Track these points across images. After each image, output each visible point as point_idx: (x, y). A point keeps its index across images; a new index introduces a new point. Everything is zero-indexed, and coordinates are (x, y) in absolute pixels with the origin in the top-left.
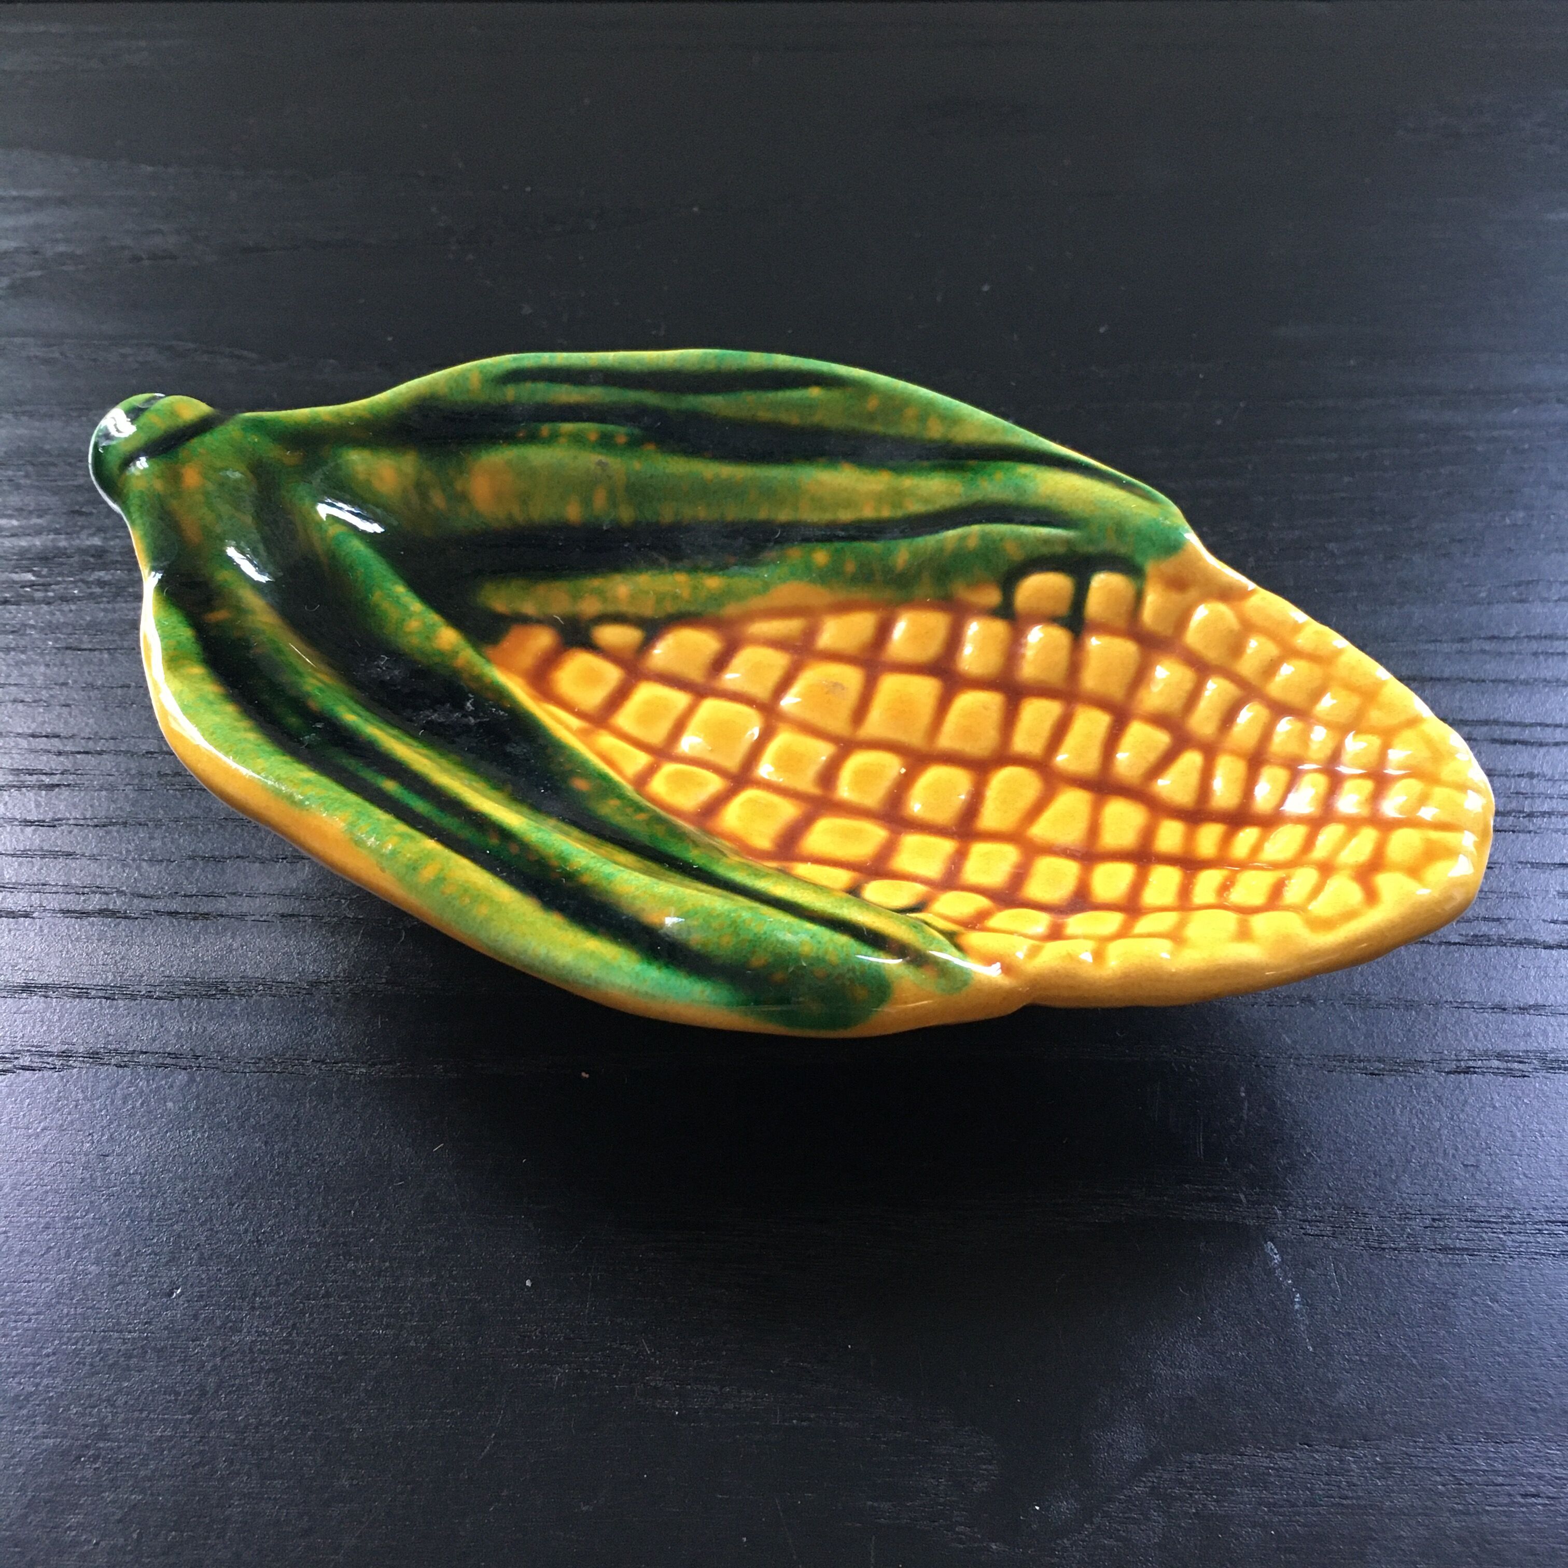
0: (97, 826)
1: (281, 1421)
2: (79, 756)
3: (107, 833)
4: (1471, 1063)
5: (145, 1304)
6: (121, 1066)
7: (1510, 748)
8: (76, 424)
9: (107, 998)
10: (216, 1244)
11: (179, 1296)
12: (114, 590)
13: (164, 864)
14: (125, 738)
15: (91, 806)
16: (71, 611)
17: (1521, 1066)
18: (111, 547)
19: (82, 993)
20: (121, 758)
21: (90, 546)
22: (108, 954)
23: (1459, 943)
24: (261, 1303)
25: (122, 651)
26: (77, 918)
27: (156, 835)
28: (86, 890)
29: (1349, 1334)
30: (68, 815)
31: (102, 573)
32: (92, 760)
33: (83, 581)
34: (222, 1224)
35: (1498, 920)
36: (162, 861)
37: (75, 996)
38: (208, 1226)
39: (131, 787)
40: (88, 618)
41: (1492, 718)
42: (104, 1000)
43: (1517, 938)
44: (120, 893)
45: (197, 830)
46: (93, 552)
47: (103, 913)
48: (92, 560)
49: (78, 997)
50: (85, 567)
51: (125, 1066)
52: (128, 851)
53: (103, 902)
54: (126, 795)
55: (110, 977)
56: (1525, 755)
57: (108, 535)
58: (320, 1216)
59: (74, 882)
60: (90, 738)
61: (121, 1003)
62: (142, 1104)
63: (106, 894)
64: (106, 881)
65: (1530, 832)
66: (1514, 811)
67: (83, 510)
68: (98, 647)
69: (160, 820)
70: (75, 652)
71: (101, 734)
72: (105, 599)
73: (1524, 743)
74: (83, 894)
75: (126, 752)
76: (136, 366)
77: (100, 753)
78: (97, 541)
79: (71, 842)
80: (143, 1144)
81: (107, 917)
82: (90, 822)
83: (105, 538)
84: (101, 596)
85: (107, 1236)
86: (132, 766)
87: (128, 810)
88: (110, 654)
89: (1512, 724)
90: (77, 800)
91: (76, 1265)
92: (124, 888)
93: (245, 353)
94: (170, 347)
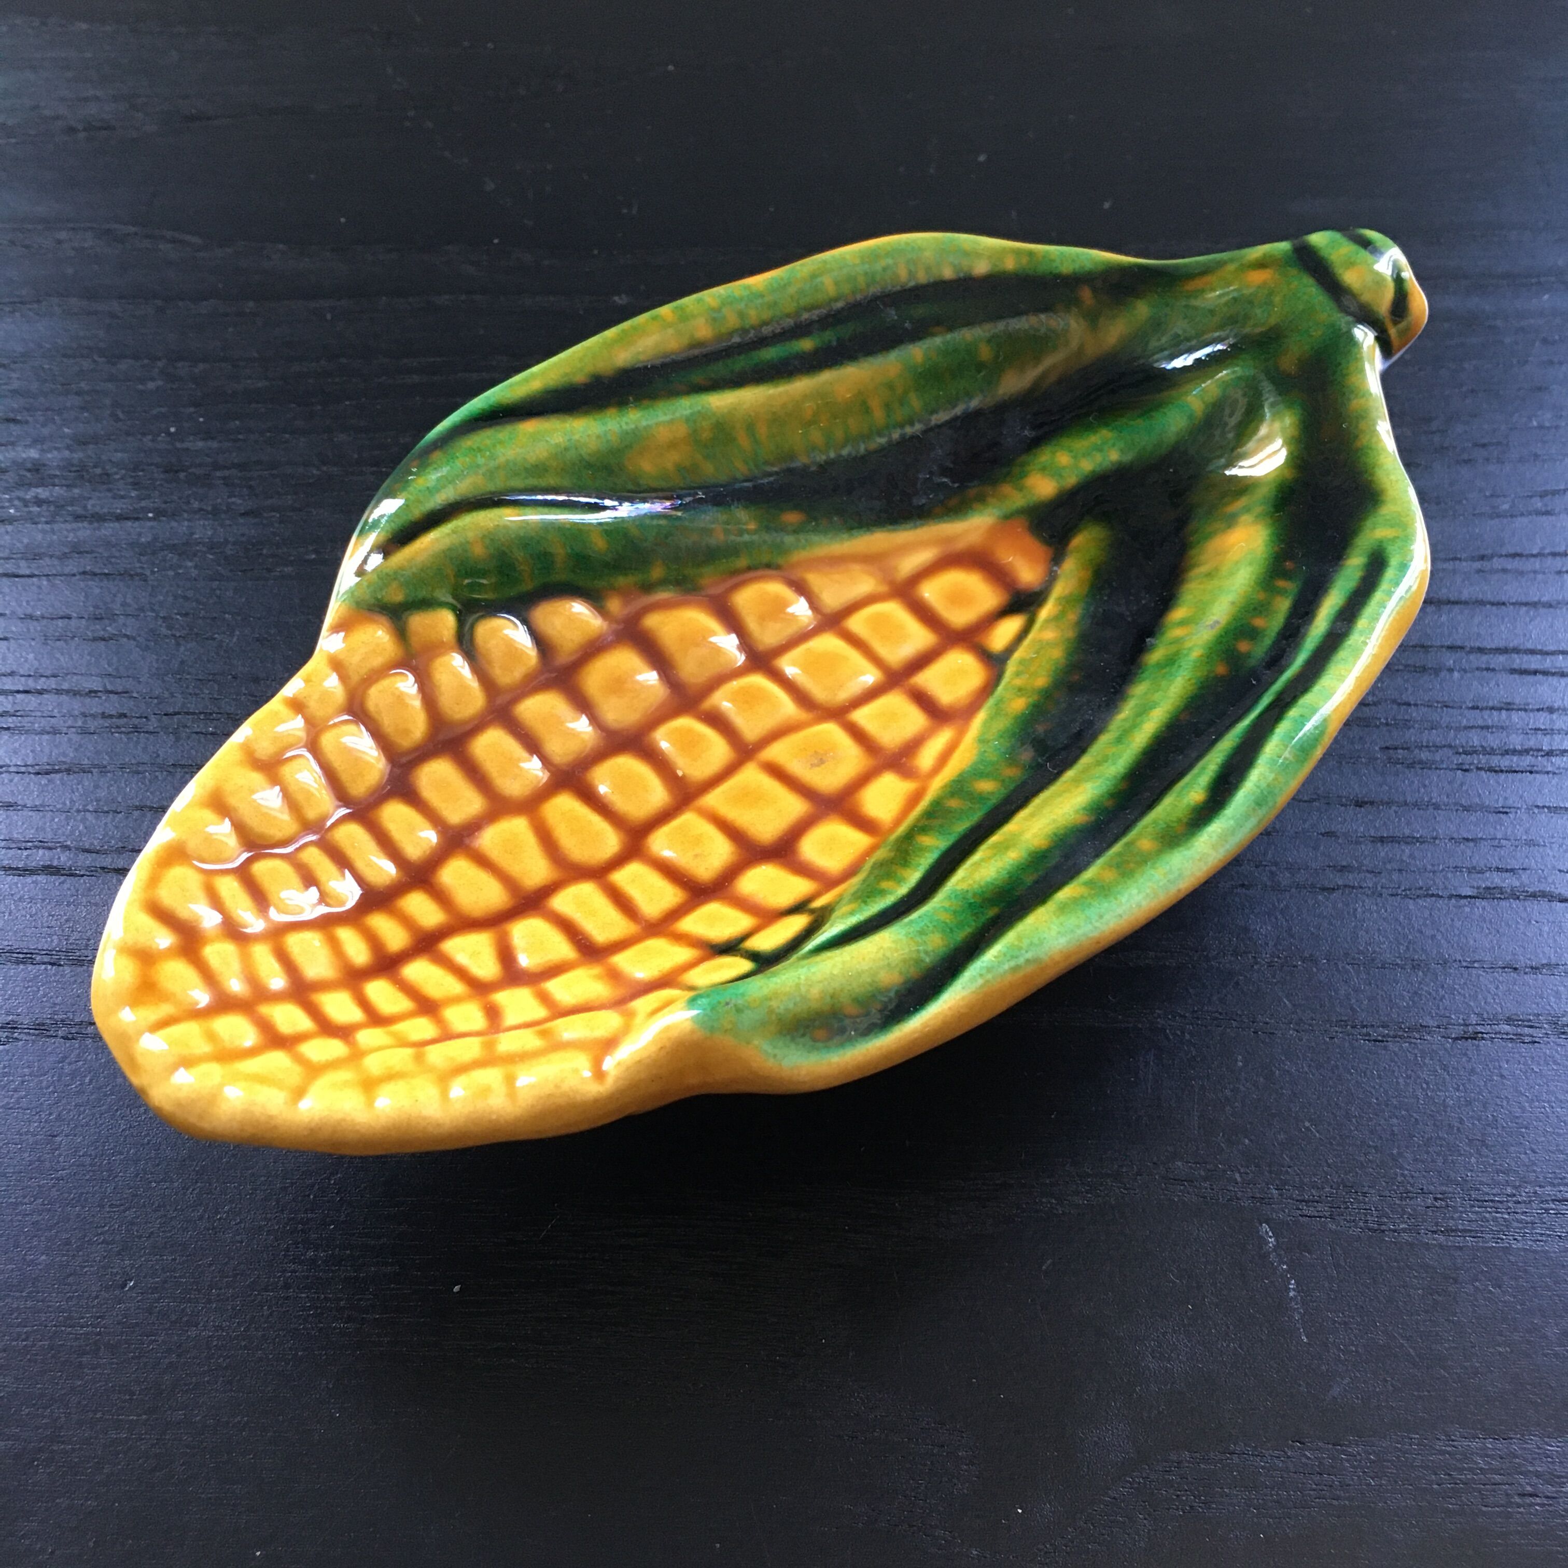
0: (38, 773)
1: (239, 1422)
2: (19, 696)
3: (49, 781)
5: (97, 1297)
6: (68, 1039)
7: (1530, 678)
8: (9, 320)
9: (53, 964)
10: (170, 1231)
11: (132, 1288)
12: (52, 508)
13: (111, 816)
14: (67, 674)
15: (32, 751)
16: (7, 532)
17: (1531, 1032)
18: (49, 459)
19: (27, 958)
20: (64, 698)
21: (25, 460)
22: (53, 916)
24: (218, 1295)
25: (62, 578)
26: (20, 875)
27: (101, 783)
28: (30, 844)
30: (8, 762)
31: (40, 490)
32: (32, 702)
33: (19, 498)
34: (176, 1210)
35: (1512, 870)
36: (107, 812)
37: (18, 962)
38: (162, 1213)
39: (74, 730)
40: (26, 541)
41: (1511, 645)
42: (49, 967)
44: (67, 848)
45: (145, 778)
46: (29, 465)
47: (50, 870)
48: (28, 475)
49: (22, 962)
50: (22, 484)
51: (73, 1039)
52: (72, 801)
53: (47, 858)
54: (70, 740)
55: (56, 942)
56: (1545, 687)
57: (45, 447)
58: (278, 1201)
59: (15, 836)
60: (30, 676)
61: (67, 970)
62: (91, 1081)
63: (50, 849)
64: (50, 836)
67: (18, 418)
68: (36, 573)
69: (105, 767)
70: (13, 579)
71: (41, 671)
72: (43, 519)
73: (1545, 673)
74: (26, 849)
75: (68, 692)
76: (73, 253)
77: (40, 692)
78: (33, 454)
79: (12, 791)
80: (92, 1123)
81: (52, 874)
82: (30, 769)
83: (43, 450)
84: (39, 515)
85: (58, 1223)
86: (76, 707)
87: (72, 755)
88: (49, 580)
89: (1532, 652)
90: (17, 745)
91: (25, 1254)
92: (69, 843)
93: (188, 238)
94: (108, 231)
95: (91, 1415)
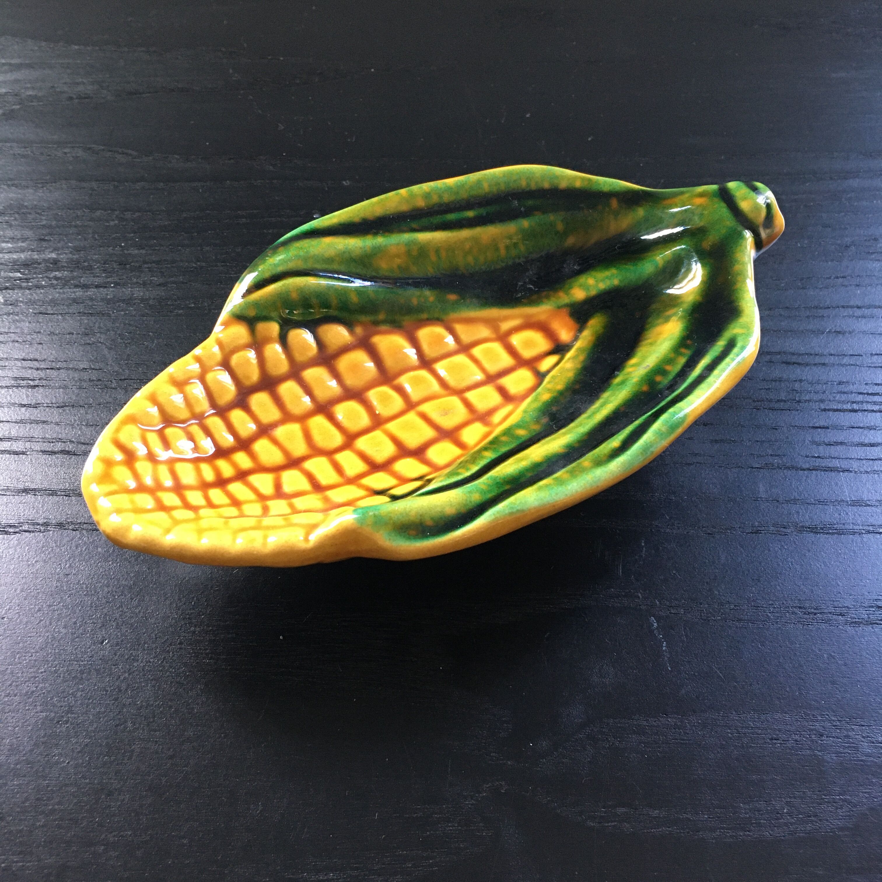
0: (58, 407)
2: (48, 371)
3: (63, 411)
4: (759, 529)
5: (90, 648)
6: (74, 530)
7: (791, 367)
8: (41, 191)
9: (66, 496)
11: (107, 644)
12: (63, 282)
13: (94, 427)
14: (71, 361)
15: (55, 397)
16: (41, 293)
17: (784, 530)
18: (62, 259)
19: (53, 493)
20: (70, 372)
21: (50, 258)
22: (66, 473)
23: (757, 468)
24: (148, 647)
25: (69, 315)
26: (49, 455)
27: (89, 412)
28: (54, 440)
29: (689, 662)
30: (43, 402)
31: (57, 273)
32: (55, 373)
33: (47, 277)
34: (127, 608)
35: (778, 455)
36: (92, 425)
37: (49, 495)
38: (121, 609)
39: (75, 387)
40: (50, 297)
41: (783, 350)
42: (65, 497)
43: (787, 465)
44: (71, 441)
45: (110, 409)
46: (52, 261)
47: (63, 452)
48: (51, 265)
49: (51, 495)
50: (48, 270)
51: (77, 530)
52: (75, 420)
53: (62, 446)
54: (73, 391)
55: (67, 486)
56: (798, 370)
57: (59, 252)
58: (177, 605)
59: (47, 436)
60: (53, 361)
61: (73, 498)
62: (85, 549)
63: (64, 442)
64: (64, 435)
65: (798, 410)
66: (790, 399)
67: (46, 238)
68: (56, 312)
69: (91, 404)
70: (44, 315)
71: (59, 359)
72: (59, 287)
73: (799, 364)
74: (52, 442)
75: (72, 369)
76: (72, 159)
77: (59, 369)
78: (54, 255)
79: (45, 415)
80: (87, 569)
81: (65, 454)
82: (54, 405)
83: (58, 254)
84: (57, 285)
85: (70, 614)
86: (76, 376)
87: (74, 399)
88: (62, 316)
89: (793, 354)
90: (47, 393)
91: (54, 629)
92: (73, 440)
93: (130, 152)
94: (89, 149)
95: (86, 701)
